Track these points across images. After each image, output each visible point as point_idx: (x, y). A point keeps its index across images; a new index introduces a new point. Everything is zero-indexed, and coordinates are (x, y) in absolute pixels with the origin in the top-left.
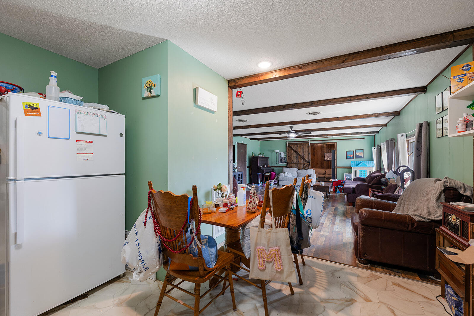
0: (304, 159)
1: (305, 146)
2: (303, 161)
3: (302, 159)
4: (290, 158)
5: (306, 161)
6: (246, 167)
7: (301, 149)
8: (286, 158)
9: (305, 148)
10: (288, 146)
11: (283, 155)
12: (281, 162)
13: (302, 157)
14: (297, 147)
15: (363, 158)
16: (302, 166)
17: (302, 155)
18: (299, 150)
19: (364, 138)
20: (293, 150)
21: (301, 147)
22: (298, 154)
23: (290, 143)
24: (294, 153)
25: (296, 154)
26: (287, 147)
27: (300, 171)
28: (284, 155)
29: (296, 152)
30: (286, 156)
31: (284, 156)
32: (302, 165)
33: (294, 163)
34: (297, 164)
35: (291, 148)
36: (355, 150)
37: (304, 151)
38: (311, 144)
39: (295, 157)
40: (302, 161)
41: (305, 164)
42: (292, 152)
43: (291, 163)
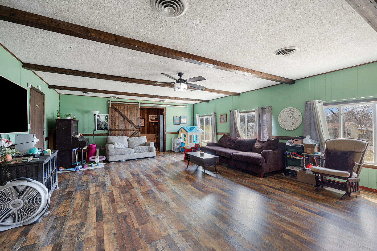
0: (133, 124)
1: (134, 108)
2: (132, 126)
3: (131, 125)
4: (114, 123)
5: (135, 126)
6: (44, 139)
7: (129, 112)
8: (107, 123)
9: (134, 111)
10: (111, 107)
11: (103, 119)
12: (99, 128)
13: (130, 122)
14: (124, 109)
15: (186, 123)
16: (130, 133)
17: (131, 120)
18: (126, 113)
19: (187, 106)
20: (119, 112)
21: (129, 110)
22: (125, 118)
23: (113, 102)
24: (120, 116)
25: (122, 117)
26: (110, 109)
27: (131, 139)
28: (105, 118)
29: (122, 115)
30: (107, 120)
31: (105, 120)
32: (129, 131)
33: (119, 130)
34: (124, 130)
35: (116, 110)
36: (180, 116)
37: (133, 114)
38: (140, 106)
39: (121, 121)
40: (130, 127)
41: (134, 131)
42: (117, 115)
43: (116, 130)
